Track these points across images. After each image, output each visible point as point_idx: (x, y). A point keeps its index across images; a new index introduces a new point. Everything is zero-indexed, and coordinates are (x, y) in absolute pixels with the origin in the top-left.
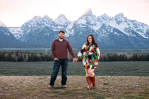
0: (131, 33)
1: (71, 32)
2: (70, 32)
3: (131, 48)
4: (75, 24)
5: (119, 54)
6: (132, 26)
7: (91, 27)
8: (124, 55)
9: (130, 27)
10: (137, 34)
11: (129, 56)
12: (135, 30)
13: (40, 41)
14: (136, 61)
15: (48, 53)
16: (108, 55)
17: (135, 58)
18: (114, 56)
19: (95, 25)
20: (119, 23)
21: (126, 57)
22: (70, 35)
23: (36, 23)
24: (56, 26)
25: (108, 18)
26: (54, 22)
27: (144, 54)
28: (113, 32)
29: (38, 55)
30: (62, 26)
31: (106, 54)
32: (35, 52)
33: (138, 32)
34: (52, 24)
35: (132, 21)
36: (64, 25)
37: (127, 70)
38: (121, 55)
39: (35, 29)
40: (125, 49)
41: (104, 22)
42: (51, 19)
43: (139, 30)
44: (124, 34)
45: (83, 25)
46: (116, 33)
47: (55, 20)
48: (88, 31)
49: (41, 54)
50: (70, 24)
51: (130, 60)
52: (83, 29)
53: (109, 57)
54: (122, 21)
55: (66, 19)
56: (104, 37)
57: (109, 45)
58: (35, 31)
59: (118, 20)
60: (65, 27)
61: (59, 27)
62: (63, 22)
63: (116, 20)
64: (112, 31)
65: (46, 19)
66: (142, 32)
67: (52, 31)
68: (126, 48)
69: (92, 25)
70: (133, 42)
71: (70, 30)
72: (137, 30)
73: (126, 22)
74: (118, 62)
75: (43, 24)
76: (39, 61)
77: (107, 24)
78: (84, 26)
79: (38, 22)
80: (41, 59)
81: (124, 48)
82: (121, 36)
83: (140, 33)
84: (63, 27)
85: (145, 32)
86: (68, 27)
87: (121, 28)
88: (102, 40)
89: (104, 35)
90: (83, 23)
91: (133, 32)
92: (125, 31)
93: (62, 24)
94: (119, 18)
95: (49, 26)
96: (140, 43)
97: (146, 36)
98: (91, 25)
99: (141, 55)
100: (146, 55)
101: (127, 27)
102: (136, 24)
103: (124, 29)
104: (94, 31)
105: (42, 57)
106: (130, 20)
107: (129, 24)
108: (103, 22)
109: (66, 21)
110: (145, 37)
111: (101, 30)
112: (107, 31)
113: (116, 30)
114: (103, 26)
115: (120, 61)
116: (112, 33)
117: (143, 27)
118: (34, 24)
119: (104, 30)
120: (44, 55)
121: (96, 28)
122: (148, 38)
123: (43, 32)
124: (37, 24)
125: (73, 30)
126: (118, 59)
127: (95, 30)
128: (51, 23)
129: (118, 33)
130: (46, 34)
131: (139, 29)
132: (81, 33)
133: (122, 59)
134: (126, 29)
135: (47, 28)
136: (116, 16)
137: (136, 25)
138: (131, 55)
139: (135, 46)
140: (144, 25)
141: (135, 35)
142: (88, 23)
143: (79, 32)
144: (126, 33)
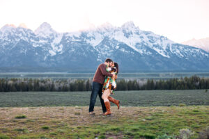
0: (145, 50)
1: (59, 48)
2: (56, 48)
3: (145, 72)
4: (64, 37)
5: (128, 80)
6: (146, 39)
7: (88, 41)
8: (135, 81)
9: (144, 42)
10: (154, 52)
11: (141, 83)
12: (151, 45)
13: (12, 62)
14: (151, 89)
15: (25, 80)
17: (151, 86)
18: (121, 82)
19: (94, 38)
20: (127, 35)
21: (137, 85)
22: (57, 53)
23: (7, 35)
24: (37, 39)
25: (112, 29)
26: (33, 34)
27: (163, 79)
28: (120, 48)
29: (10, 82)
30: (45, 39)
32: (5, 78)
33: (155, 49)
34: (31, 37)
35: (147, 33)
36: (49, 39)
37: (138, 102)
39: (5, 44)
40: (137, 73)
41: (106, 34)
42: (29, 30)
43: (157, 46)
44: (136, 52)
45: (76, 38)
46: (123, 50)
47: (36, 31)
48: (83, 46)
49: (14, 80)
50: (57, 36)
51: (143, 88)
52: (76, 44)
54: (132, 33)
55: (51, 30)
56: (106, 55)
58: (6, 46)
59: (127, 31)
60: (51, 40)
61: (41, 41)
62: (47, 34)
63: (124, 31)
64: (118, 47)
65: (21, 30)
66: (161, 48)
67: (31, 46)
68: (139, 72)
69: (89, 38)
70: (147, 63)
71: (58, 45)
72: (154, 45)
73: (138, 33)
74: (126, 92)
75: (18, 37)
76: (12, 91)
77: (111, 38)
78: (77, 40)
79: (10, 34)
80: (14, 88)
81: (135, 72)
82: (131, 54)
83: (158, 50)
84: (46, 41)
85: (164, 48)
86: (54, 41)
87: (131, 42)
89: (106, 52)
90: (76, 36)
91: (148, 49)
92: (136, 47)
93: (45, 37)
94: (128, 29)
95: (26, 39)
96: (158, 64)
97: (166, 54)
98: (87, 38)
99: (159, 81)
100: (165, 81)
101: (139, 41)
102: (152, 37)
103: (134, 44)
104: (91, 47)
105: (16, 85)
106: (144, 32)
107: (142, 37)
109: (51, 33)
110: (165, 56)
111: (102, 46)
112: (111, 47)
113: (123, 45)
114: (106, 40)
115: (129, 90)
116: (117, 50)
117: (161, 41)
118: (4, 37)
119: (106, 46)
120: (18, 82)
121: (95, 43)
122: (169, 57)
123: (18, 48)
124: (8, 37)
125: (61, 46)
126: (127, 86)
127: (94, 46)
128: (29, 36)
129: (126, 49)
130: (21, 52)
131: (156, 44)
132: (73, 50)
133: (133, 87)
134: (138, 44)
135: (23, 42)
136: (124, 26)
137: (152, 39)
138: (145, 82)
139: (152, 69)
140: (163, 39)
141: (150, 53)
142: (84, 35)
143: (70, 49)
144: (137, 50)
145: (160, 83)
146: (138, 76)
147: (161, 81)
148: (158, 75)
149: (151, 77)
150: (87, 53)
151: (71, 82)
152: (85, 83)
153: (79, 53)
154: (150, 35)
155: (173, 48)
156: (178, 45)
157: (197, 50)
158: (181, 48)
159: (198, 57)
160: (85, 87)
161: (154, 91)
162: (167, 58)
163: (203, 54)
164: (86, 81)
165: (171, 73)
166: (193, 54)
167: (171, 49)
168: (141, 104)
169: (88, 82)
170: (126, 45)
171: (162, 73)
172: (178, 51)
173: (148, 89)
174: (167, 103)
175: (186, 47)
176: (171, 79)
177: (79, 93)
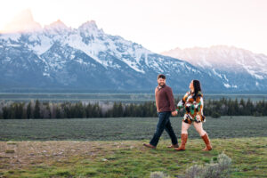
0: (111, 62)
3: (110, 92)
5: (87, 104)
6: (113, 47)
7: (30, 47)
8: (97, 105)
9: (109, 50)
10: (123, 65)
11: (105, 107)
12: (119, 55)
14: (119, 116)
16: (63, 106)
17: (118, 112)
18: (76, 107)
19: (39, 43)
20: (87, 40)
21: (100, 110)
25: (65, 31)
27: (136, 103)
28: (75, 58)
31: (60, 104)
33: (125, 60)
35: (114, 38)
37: (100, 134)
38: (89, 105)
41: (57, 37)
43: (127, 57)
44: (98, 64)
45: (13, 42)
46: (81, 61)
48: (23, 55)
51: (107, 115)
52: (14, 50)
53: (66, 110)
54: (93, 38)
56: (56, 68)
57: (67, 84)
59: (86, 35)
63: (82, 34)
64: (73, 57)
66: (133, 60)
68: (102, 92)
69: (32, 43)
70: (114, 80)
72: (123, 55)
73: (101, 38)
74: (84, 120)
77: (63, 43)
78: (15, 46)
81: (98, 92)
82: (91, 67)
83: (129, 63)
85: (138, 59)
87: (92, 50)
88: (53, 75)
89: (56, 64)
90: (12, 39)
91: (116, 60)
92: (99, 57)
94: (87, 31)
96: (129, 81)
97: (140, 68)
98: (29, 43)
99: (129, 105)
100: (138, 105)
101: (104, 48)
102: (121, 44)
103: (97, 53)
104: (35, 56)
106: (110, 37)
107: (107, 44)
108: (55, 39)
110: (138, 70)
111: (51, 55)
112: (63, 56)
113: (80, 54)
114: (56, 47)
115: (88, 117)
116: (72, 61)
117: (134, 49)
119: (56, 55)
121: (40, 50)
122: (143, 72)
127: (39, 54)
129: (84, 60)
131: (126, 53)
132: (9, 59)
133: (93, 112)
134: (101, 53)
136: (82, 27)
137: (120, 47)
138: (111, 106)
139: (119, 88)
140: (136, 47)
141: (118, 66)
142: (24, 38)
143: (4, 58)
144: (100, 62)
145: (132, 108)
146: (101, 97)
147: (132, 105)
148: (129, 97)
149: (119, 99)
150: (28, 64)
151: (5, 105)
152: (25, 107)
153: (18, 64)
154: (118, 41)
155: (149, 60)
156: (156, 55)
157: (182, 64)
158: (160, 59)
159: (183, 73)
160: (25, 113)
161: (122, 119)
162: (140, 73)
163: (189, 68)
164: (27, 104)
165: (146, 94)
166: (176, 68)
167: (146, 61)
168: (104, 137)
169: (29, 106)
170: (84, 54)
171: (134, 94)
172: (156, 65)
173: (114, 116)
174: (140, 135)
175: (167, 59)
176: (146, 103)
177: (17, 121)
